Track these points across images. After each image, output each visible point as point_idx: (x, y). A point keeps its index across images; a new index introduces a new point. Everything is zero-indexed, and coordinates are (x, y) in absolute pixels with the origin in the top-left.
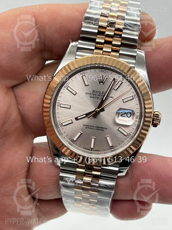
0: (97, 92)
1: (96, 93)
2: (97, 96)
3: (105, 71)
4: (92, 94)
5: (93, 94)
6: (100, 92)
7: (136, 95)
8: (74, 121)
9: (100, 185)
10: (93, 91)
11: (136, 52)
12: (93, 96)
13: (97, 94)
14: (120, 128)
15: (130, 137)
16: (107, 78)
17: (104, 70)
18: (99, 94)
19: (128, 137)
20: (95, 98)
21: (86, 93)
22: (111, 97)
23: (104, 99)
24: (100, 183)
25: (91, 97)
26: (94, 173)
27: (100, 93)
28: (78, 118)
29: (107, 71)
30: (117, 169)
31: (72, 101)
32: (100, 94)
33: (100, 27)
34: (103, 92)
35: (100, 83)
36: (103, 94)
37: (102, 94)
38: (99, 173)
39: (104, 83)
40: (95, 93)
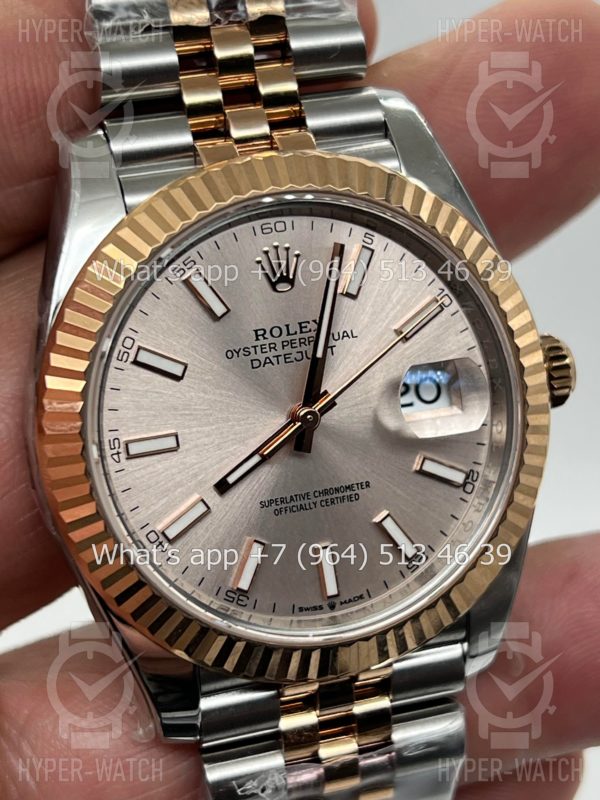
0: (276, 332)
1: (271, 340)
2: (280, 351)
3: (280, 226)
4: (255, 347)
5: (258, 349)
6: (287, 326)
7: (447, 291)
8: (213, 498)
9: (406, 754)
10: (257, 336)
11: (373, 103)
12: (262, 358)
13: (278, 341)
14: (424, 459)
15: (477, 484)
16: (298, 256)
17: (272, 220)
18: (284, 337)
19: (469, 488)
20: (274, 360)
21: (229, 354)
22: (345, 335)
23: (319, 354)
24: (396, 746)
25: (256, 364)
26: (359, 708)
27: (289, 334)
28: (231, 480)
29: (288, 220)
30: (454, 651)
31: (176, 409)
32: (289, 338)
34: (300, 324)
35: (273, 286)
36: (303, 335)
37: (299, 336)
38: (383, 703)
39: (292, 282)
40: (266, 342)
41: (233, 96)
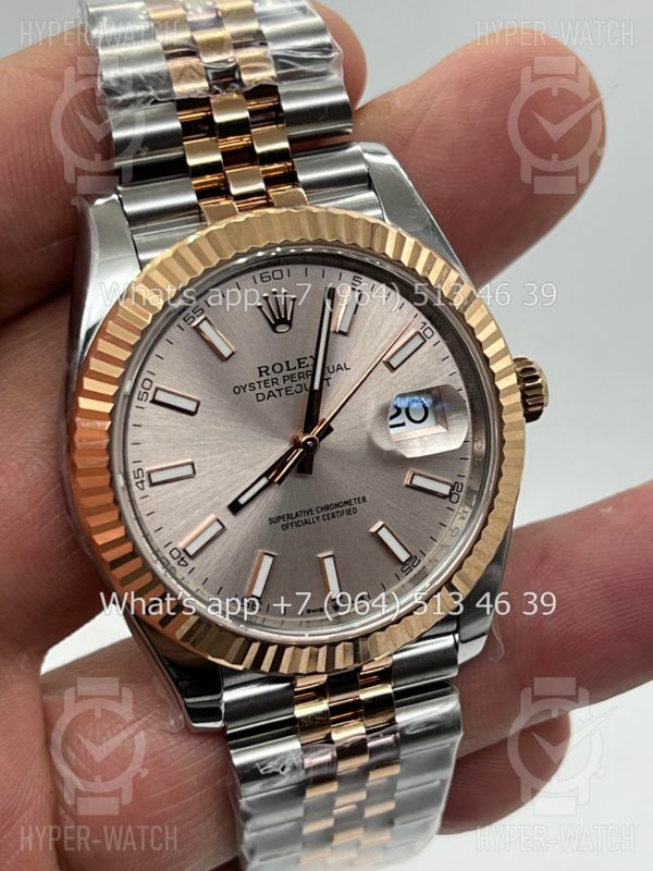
0: (277, 368)
1: (273, 375)
2: (282, 385)
3: (277, 275)
4: (259, 382)
5: (262, 384)
6: (287, 363)
7: (429, 324)
8: (228, 519)
9: (408, 732)
10: (260, 372)
11: (358, 158)
12: (266, 392)
13: (280, 376)
14: (414, 474)
15: (462, 494)
16: (294, 300)
17: (270, 270)
18: (285, 372)
19: (454, 498)
20: (277, 393)
21: (237, 390)
22: (339, 368)
23: (316, 387)
24: (400, 726)
25: (260, 397)
26: (366, 695)
27: (289, 369)
28: (242, 501)
29: (284, 268)
30: (448, 641)
31: (192, 440)
32: (289, 373)
33: (185, 104)
34: (298, 360)
35: (273, 328)
36: (301, 370)
37: (298, 370)
38: (387, 689)
39: (289, 323)
40: (268, 377)
41: (232, 157)
